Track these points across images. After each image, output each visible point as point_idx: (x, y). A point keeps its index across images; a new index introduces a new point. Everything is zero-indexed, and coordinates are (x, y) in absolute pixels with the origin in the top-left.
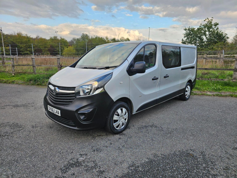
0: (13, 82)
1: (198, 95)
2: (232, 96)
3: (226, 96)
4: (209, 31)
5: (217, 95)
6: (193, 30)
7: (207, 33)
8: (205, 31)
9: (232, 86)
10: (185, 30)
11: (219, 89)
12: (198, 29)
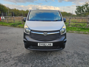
0: (7, 26)
1: (70, 32)
2: (84, 33)
3: (82, 33)
4: (87, 7)
5: (78, 33)
6: (80, 7)
7: (86, 8)
8: (85, 8)
9: (85, 30)
10: (77, 7)
11: (79, 31)
12: (82, 6)
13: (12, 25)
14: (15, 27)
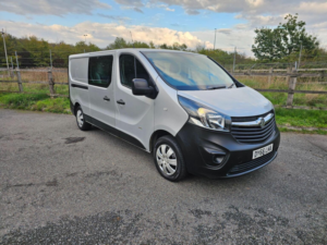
4: (292, 34)
7: (288, 36)
10: (257, 31)
13: (11, 102)
14: (23, 109)
